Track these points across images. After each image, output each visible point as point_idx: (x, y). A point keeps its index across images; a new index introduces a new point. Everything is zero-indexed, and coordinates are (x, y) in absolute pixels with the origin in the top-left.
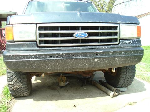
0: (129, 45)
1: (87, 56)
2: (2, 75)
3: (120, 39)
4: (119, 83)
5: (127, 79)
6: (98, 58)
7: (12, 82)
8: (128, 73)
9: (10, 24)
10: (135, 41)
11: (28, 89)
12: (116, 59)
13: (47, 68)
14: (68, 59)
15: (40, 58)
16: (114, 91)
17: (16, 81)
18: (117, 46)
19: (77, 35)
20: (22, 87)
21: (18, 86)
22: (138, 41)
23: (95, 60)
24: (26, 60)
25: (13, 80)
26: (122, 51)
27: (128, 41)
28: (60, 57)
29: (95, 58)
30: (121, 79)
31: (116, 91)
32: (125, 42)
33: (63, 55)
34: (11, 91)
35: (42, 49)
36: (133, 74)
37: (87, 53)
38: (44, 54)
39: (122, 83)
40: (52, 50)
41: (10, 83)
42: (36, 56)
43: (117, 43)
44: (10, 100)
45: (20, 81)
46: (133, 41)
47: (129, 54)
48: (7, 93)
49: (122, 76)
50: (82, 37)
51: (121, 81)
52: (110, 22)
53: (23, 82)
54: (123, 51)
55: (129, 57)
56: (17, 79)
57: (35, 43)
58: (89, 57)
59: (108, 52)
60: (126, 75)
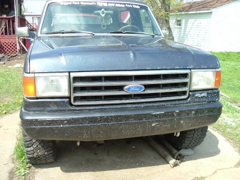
0: (201, 100)
1: (142, 119)
2: (6, 113)
3: (190, 92)
4: (182, 144)
5: (195, 139)
6: (157, 121)
7: (32, 148)
8: (196, 132)
9: (30, 73)
10: (210, 93)
11: (53, 155)
12: (182, 122)
13: (85, 136)
14: (115, 124)
15: (75, 124)
16: (175, 157)
17: (37, 146)
18: (185, 102)
19: (128, 89)
20: (46, 153)
21: (41, 152)
22: (215, 93)
23: (153, 125)
24: (55, 126)
25: (32, 146)
26: (191, 111)
27: (201, 94)
28: (104, 122)
29: (153, 122)
30: (186, 139)
31: (179, 157)
32: (196, 95)
33: (108, 119)
34: (29, 158)
35: (77, 108)
36: (204, 133)
37: (142, 114)
38: (82, 118)
39: (187, 144)
40: (93, 110)
41: (29, 149)
42: (69, 121)
43: (185, 97)
44: (28, 169)
45: (43, 147)
46: (208, 94)
47: (201, 114)
48: (22, 157)
49: (188, 136)
50: (136, 91)
51: (186, 142)
52: (178, 68)
53: (47, 148)
54: (193, 110)
55: (200, 117)
56: (38, 144)
57: (68, 100)
58: (144, 120)
59: (172, 112)
60: (193, 134)
